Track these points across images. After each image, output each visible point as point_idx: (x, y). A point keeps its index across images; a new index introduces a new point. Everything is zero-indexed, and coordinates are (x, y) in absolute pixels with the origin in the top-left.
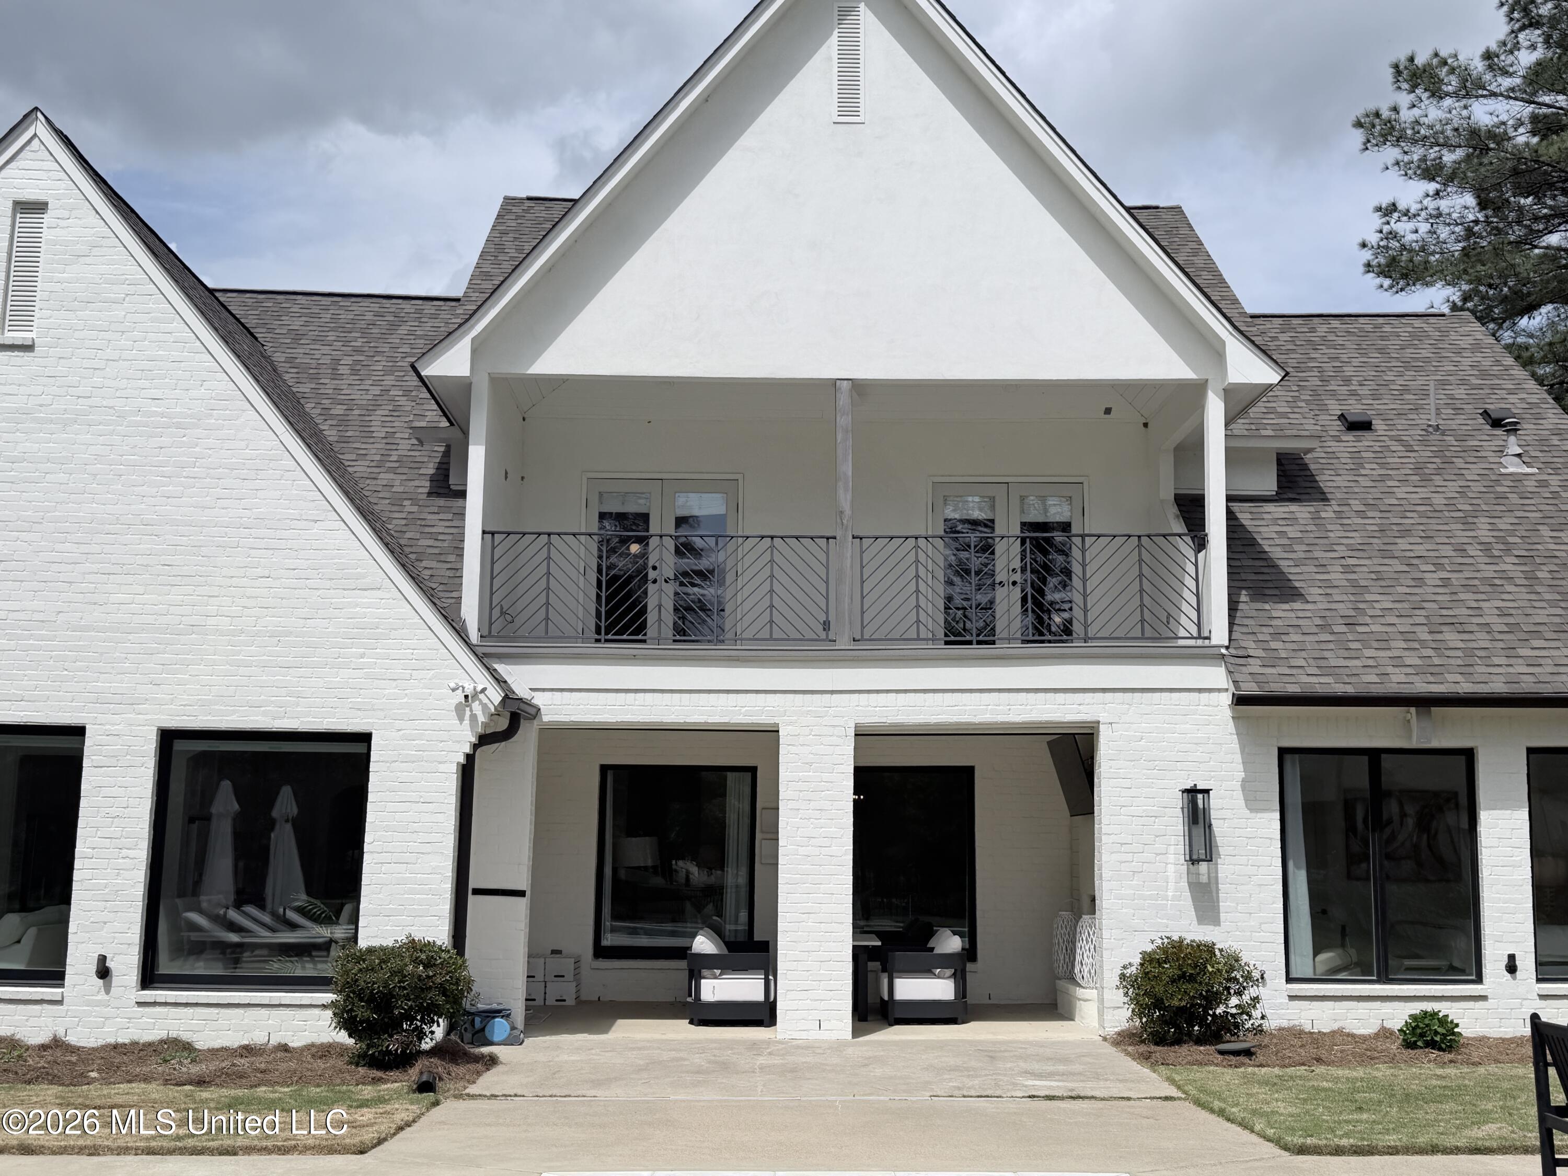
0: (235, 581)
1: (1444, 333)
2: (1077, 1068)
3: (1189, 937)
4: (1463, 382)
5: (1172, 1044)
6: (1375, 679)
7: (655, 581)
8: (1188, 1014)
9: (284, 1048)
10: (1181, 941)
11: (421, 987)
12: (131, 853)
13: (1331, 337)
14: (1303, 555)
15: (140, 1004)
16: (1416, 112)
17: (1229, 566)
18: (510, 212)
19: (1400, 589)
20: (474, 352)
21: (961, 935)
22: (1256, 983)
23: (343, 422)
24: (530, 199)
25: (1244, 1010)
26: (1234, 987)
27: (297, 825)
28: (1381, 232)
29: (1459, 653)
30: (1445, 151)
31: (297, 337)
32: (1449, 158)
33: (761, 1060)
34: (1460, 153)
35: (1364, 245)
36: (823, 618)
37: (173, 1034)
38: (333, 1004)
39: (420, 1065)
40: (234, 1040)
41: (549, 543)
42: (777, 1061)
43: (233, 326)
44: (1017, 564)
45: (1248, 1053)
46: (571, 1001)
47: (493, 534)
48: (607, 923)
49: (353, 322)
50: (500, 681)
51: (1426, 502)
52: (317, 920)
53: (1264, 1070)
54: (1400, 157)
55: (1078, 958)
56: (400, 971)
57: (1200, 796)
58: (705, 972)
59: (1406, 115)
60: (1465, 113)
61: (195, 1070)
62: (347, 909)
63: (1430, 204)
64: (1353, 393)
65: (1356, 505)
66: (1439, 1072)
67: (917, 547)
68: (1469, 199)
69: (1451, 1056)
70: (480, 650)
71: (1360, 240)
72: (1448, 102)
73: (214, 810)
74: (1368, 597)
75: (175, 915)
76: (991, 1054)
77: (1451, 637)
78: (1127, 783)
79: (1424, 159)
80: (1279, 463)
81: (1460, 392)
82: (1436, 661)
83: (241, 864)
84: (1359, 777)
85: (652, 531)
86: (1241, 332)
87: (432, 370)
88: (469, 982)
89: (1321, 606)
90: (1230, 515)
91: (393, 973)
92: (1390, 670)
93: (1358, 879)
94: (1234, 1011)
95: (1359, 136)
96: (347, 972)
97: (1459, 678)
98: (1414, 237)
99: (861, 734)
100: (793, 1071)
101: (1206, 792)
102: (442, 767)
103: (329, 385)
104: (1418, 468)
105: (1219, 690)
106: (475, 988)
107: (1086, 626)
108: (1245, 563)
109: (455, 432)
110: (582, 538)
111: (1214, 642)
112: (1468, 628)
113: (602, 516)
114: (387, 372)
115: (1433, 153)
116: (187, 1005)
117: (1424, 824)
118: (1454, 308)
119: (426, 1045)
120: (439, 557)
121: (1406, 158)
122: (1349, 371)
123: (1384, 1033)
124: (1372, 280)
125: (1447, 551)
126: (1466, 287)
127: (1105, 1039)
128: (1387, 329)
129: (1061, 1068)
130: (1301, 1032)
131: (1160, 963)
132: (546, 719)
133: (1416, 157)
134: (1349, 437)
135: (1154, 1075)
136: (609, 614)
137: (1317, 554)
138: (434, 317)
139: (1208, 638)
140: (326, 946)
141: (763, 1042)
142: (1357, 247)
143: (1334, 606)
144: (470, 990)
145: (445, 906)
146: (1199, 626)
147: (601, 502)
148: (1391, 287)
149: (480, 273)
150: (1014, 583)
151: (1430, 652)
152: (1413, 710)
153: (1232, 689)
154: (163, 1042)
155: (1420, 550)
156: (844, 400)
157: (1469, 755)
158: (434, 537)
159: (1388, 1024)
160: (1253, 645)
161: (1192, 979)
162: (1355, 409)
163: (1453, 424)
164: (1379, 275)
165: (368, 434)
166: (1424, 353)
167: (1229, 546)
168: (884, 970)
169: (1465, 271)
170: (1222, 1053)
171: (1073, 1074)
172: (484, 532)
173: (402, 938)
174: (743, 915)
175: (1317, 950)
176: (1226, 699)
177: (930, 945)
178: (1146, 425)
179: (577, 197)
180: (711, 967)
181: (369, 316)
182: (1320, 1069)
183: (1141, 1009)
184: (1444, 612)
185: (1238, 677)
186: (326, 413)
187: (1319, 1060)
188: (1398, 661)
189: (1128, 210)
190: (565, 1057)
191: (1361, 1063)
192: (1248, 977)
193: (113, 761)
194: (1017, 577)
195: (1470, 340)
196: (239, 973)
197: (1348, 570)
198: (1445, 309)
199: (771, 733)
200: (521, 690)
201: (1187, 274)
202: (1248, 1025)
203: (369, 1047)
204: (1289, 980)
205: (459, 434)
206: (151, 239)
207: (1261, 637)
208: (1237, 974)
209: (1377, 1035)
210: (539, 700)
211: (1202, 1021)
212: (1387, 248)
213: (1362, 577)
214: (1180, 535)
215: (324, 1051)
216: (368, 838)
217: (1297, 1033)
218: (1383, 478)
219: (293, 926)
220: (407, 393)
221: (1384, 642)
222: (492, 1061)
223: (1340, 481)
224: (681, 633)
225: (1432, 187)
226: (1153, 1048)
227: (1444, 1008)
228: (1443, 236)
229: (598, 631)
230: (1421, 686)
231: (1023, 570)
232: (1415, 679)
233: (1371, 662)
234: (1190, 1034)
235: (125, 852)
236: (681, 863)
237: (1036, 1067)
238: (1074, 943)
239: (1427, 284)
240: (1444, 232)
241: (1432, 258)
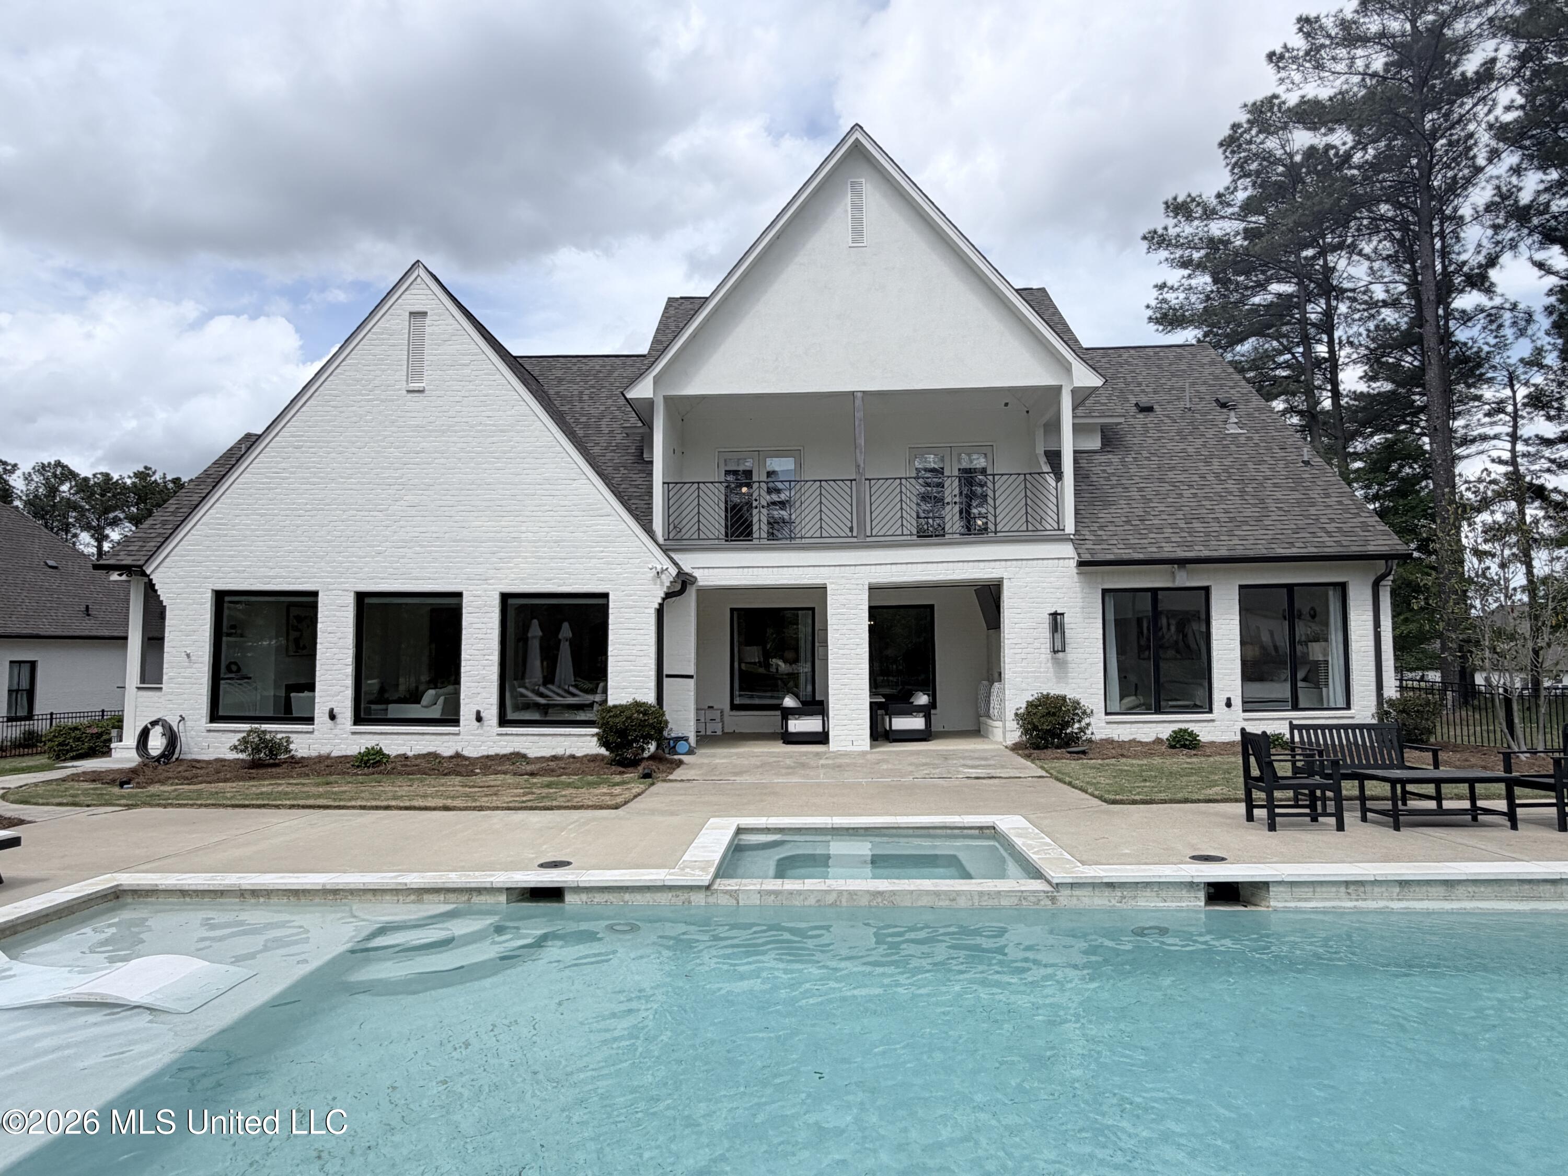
0: (534, 514)
1: (1194, 356)
2: (992, 762)
3: (1052, 693)
4: (1205, 383)
5: (1043, 749)
6: (1155, 550)
7: (756, 507)
8: (1052, 733)
9: (573, 757)
10: (1048, 694)
11: (642, 724)
12: (490, 658)
13: (1130, 360)
14: (1115, 482)
15: (498, 735)
16: (1178, 230)
17: (1075, 490)
18: (671, 306)
19: (1169, 500)
20: (655, 383)
21: (928, 695)
22: (1089, 716)
23: (586, 426)
24: (682, 298)
25: (1082, 730)
26: (1076, 718)
27: (572, 642)
28: (1157, 299)
29: (1202, 534)
30: (1194, 252)
31: (560, 380)
32: (1196, 255)
33: (822, 762)
34: (1203, 252)
35: (1148, 307)
36: (849, 525)
37: (517, 750)
38: (597, 734)
39: (643, 765)
40: (547, 753)
41: (699, 488)
42: (830, 762)
43: (527, 376)
44: (957, 492)
45: (1084, 752)
46: (719, 733)
47: (668, 483)
48: (737, 693)
49: (589, 371)
50: (676, 564)
51: (1184, 451)
52: (587, 691)
53: (1093, 761)
54: (1168, 256)
55: (992, 705)
56: (630, 718)
57: (1059, 617)
58: (790, 717)
59: (1172, 232)
60: (1206, 229)
61: (529, 768)
62: (601, 685)
63: (1186, 282)
64: (1143, 391)
65: (1145, 454)
66: (1188, 760)
67: (901, 484)
68: (1208, 279)
69: (1193, 752)
70: (664, 547)
71: (1146, 304)
72: (1196, 223)
73: (530, 635)
74: (1152, 505)
75: (513, 689)
76: (946, 757)
77: (1196, 525)
78: (1019, 611)
79: (1182, 257)
80: (1102, 431)
81: (1203, 389)
82: (1189, 539)
83: (545, 663)
84: (1146, 604)
85: (754, 479)
86: (1081, 358)
87: (632, 394)
88: (667, 722)
89: (1125, 510)
90: (1076, 461)
91: (627, 718)
92: (1164, 545)
93: (1144, 659)
94: (1076, 731)
95: (1145, 244)
96: (603, 718)
97: (1202, 548)
98: (1176, 301)
99: (873, 589)
100: (839, 766)
101: (1062, 614)
102: (646, 611)
103: (578, 406)
104: (1179, 432)
105: (1069, 558)
106: (670, 726)
107: (996, 525)
108: (1083, 487)
109: (646, 429)
110: (716, 485)
111: (1067, 532)
112: (1206, 520)
113: (728, 472)
114: (608, 398)
115: (1187, 253)
116: (522, 735)
117: (1182, 627)
118: (1199, 341)
119: (646, 754)
120: (639, 498)
121: (1172, 256)
122: (1140, 378)
123: (1158, 741)
124: (1153, 327)
125: (1196, 478)
126: (1206, 329)
127: (1006, 747)
128: (1161, 354)
129: (983, 763)
130: (1113, 741)
131: (1036, 706)
132: (701, 583)
133: (1177, 256)
134: (1141, 416)
135: (1033, 765)
136: (732, 526)
137: (1124, 482)
138: (632, 366)
139: (1063, 530)
140: (591, 705)
141: (822, 752)
142: (1144, 308)
143: (1132, 510)
144: (667, 727)
145: (652, 684)
146: (1058, 523)
147: (726, 465)
148: (1163, 330)
149: (656, 341)
150: (955, 503)
151: (1186, 535)
152: (1176, 566)
153: (1077, 558)
154: (511, 754)
155: (1181, 478)
156: (858, 402)
157: (1207, 590)
158: (637, 486)
159: (1160, 736)
160: (1088, 533)
161: (1054, 714)
162: (1144, 400)
163: (1199, 407)
164: (1156, 323)
165: (599, 432)
166: (1183, 367)
167: (1075, 479)
168: (886, 714)
169: (1206, 320)
170: (1069, 752)
171: (990, 765)
172: (664, 483)
173: (630, 700)
174: (809, 688)
175: (1122, 698)
176: (1073, 563)
177: (911, 700)
178: (1028, 412)
179: (707, 295)
180: (793, 714)
181: (597, 368)
182: (1123, 760)
183: (1026, 732)
184: (1194, 512)
185: (1080, 551)
186: (577, 422)
187: (1123, 756)
188: (1168, 540)
189: (1017, 291)
190: (718, 761)
191: (1145, 757)
192: (1084, 713)
193: (477, 610)
194: (957, 499)
195: (1208, 359)
196: (548, 718)
197: (1140, 490)
198: (1194, 342)
199: (823, 589)
200: (687, 569)
201: (1050, 326)
202: (1084, 738)
203: (616, 756)
204: (1107, 714)
205: (648, 430)
206: (482, 330)
207: (1092, 528)
208: (1079, 712)
209: (1154, 742)
210: (696, 573)
211: (1059, 736)
212: (1161, 308)
213: (1149, 493)
214: (1047, 473)
215: (594, 758)
216: (610, 648)
217: (1110, 741)
218: (1159, 438)
219: (574, 695)
220: (619, 408)
221: (1160, 530)
222: (681, 763)
223: (1136, 441)
224: (771, 536)
225: (1186, 272)
226: (1032, 751)
227: (1191, 727)
228: (1193, 301)
229: (727, 535)
230: (1181, 554)
231: (961, 493)
232: (1178, 549)
233: (1153, 541)
234: (1052, 743)
235: (487, 657)
236: (774, 660)
237: (970, 762)
238: (989, 697)
239: (1184, 328)
240: (1193, 298)
241: (1187, 313)
